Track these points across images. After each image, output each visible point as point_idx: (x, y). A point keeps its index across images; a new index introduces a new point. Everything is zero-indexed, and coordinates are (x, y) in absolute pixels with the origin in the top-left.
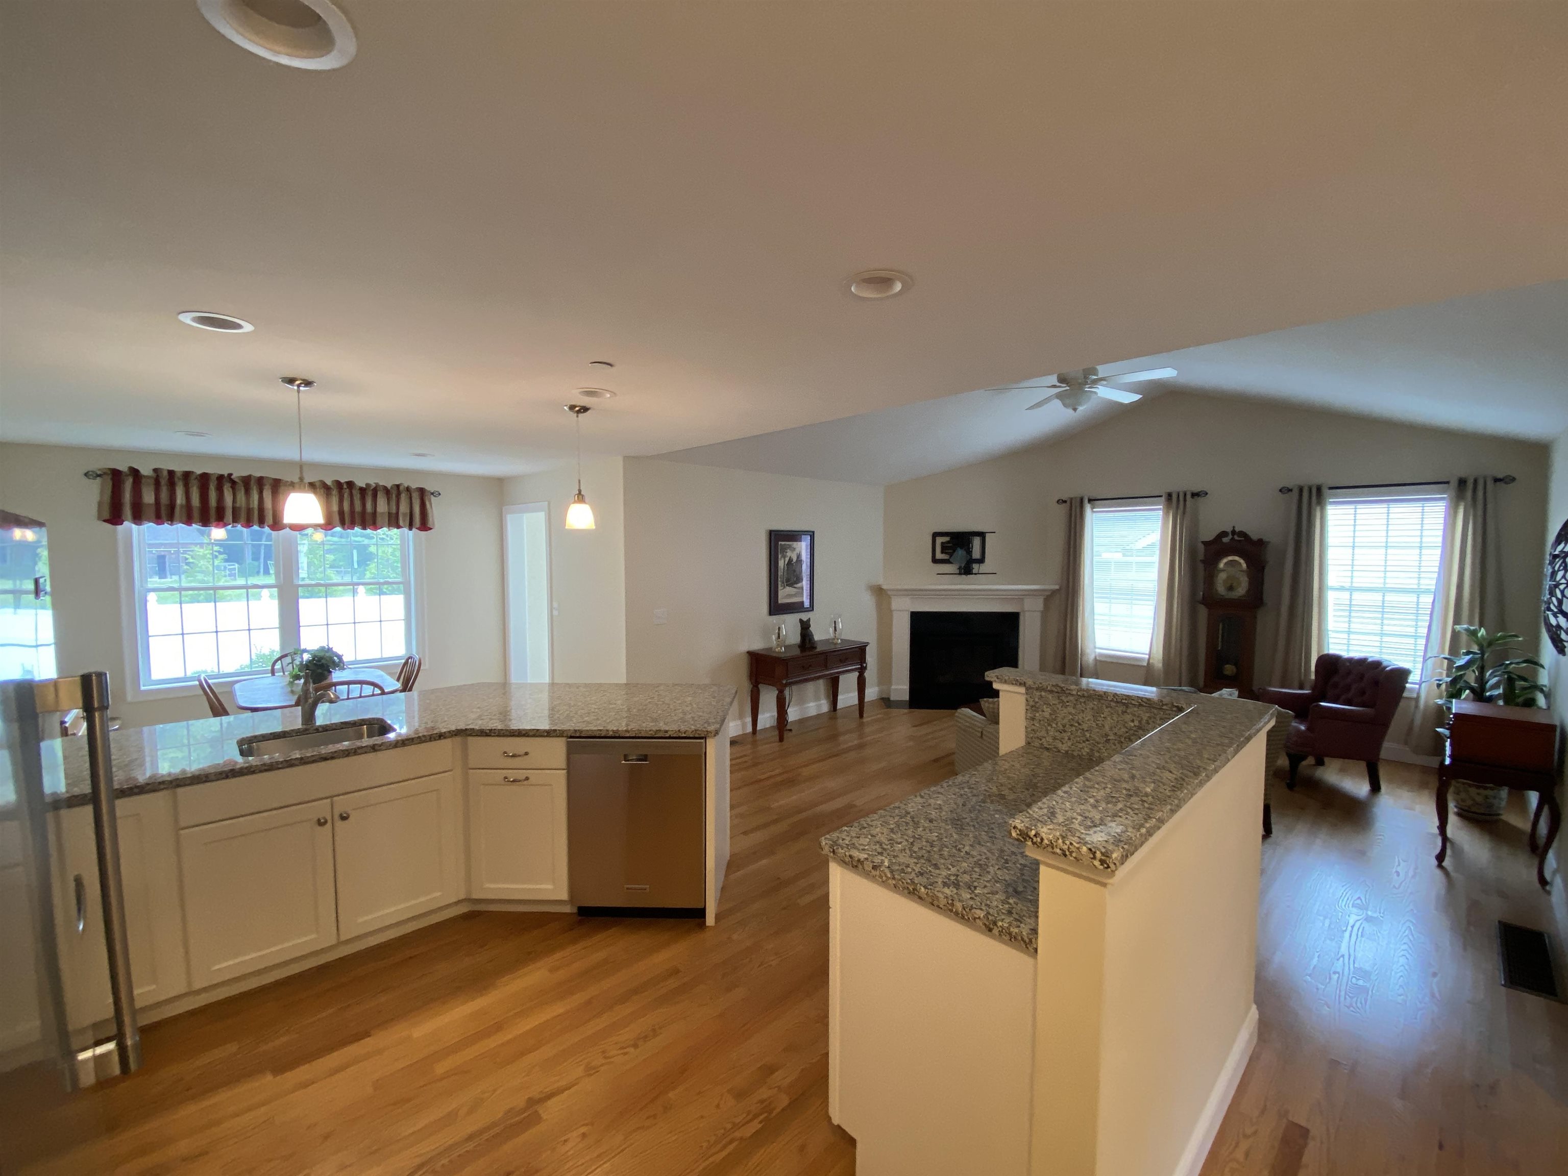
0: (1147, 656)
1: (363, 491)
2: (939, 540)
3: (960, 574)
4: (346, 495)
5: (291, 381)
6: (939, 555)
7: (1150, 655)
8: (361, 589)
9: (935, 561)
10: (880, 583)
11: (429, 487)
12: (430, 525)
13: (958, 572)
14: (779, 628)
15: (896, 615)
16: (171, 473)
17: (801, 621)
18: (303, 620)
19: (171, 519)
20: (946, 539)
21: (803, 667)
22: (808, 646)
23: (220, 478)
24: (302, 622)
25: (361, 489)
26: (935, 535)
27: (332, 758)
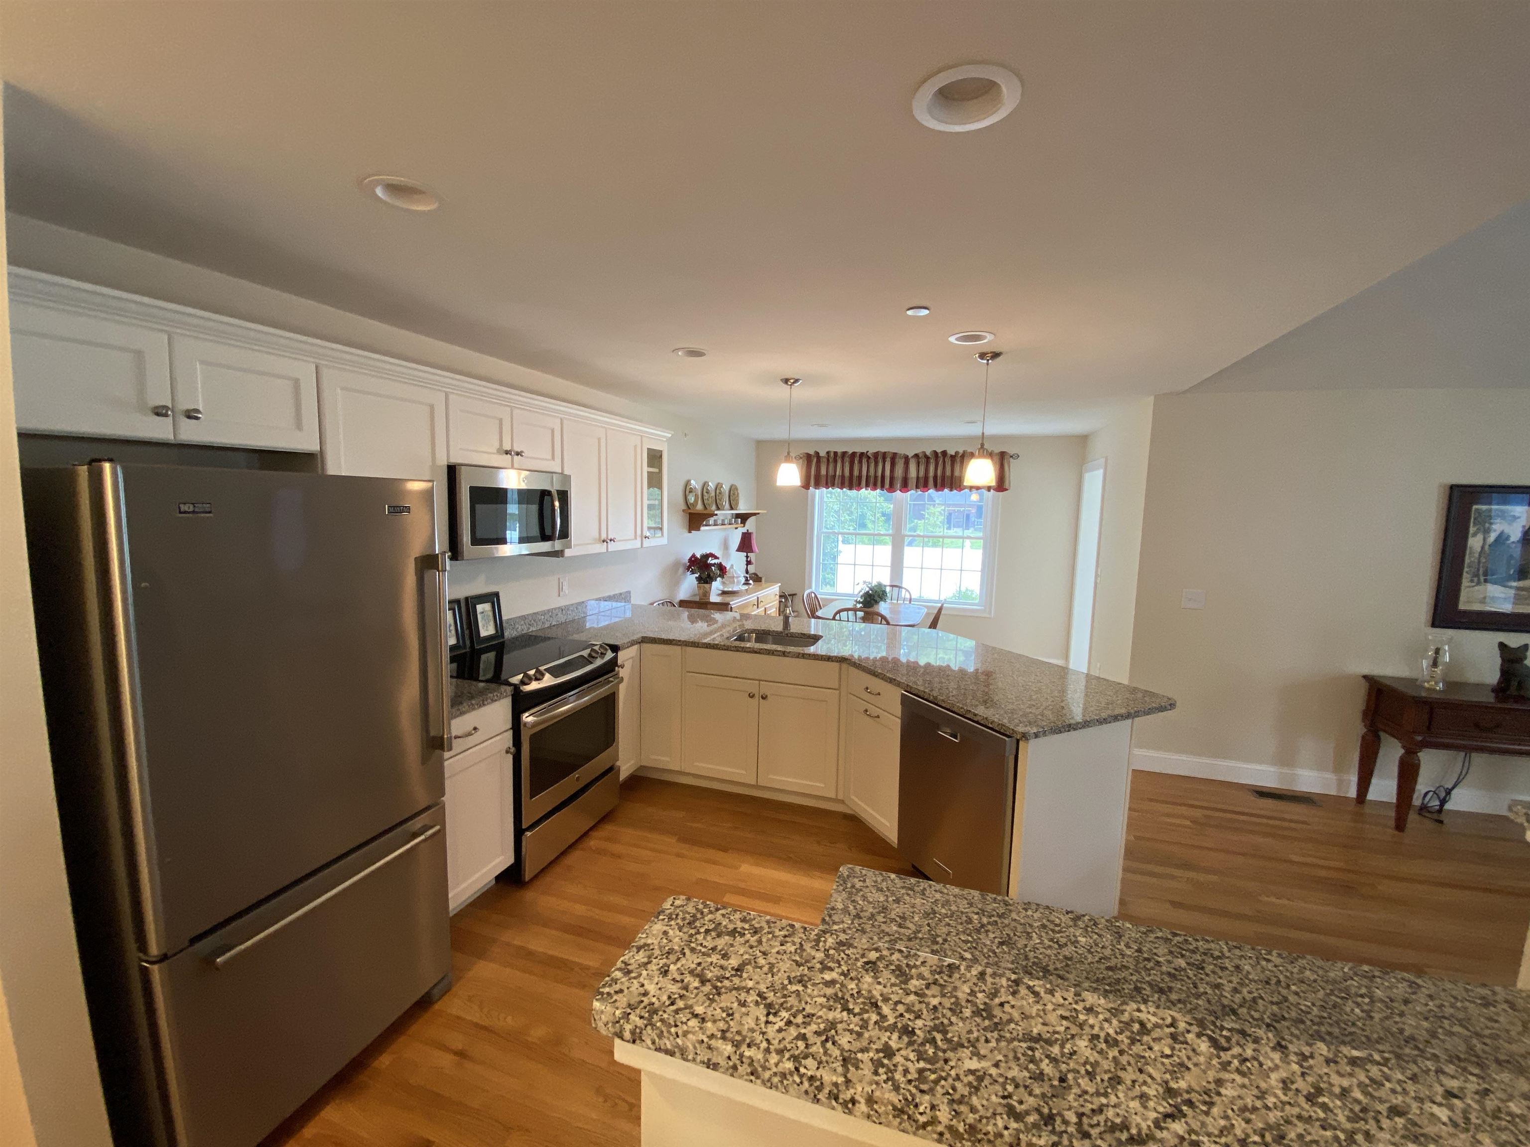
1: (953, 458)
4: (941, 462)
5: (786, 381)
8: (968, 543)
11: (1011, 450)
12: (1006, 486)
14: (1437, 651)
16: (835, 453)
17: (1502, 646)
18: (906, 563)
19: (833, 485)
21: (1477, 725)
22: (1513, 690)
23: (862, 454)
24: (905, 564)
25: (952, 456)
27: (759, 653)
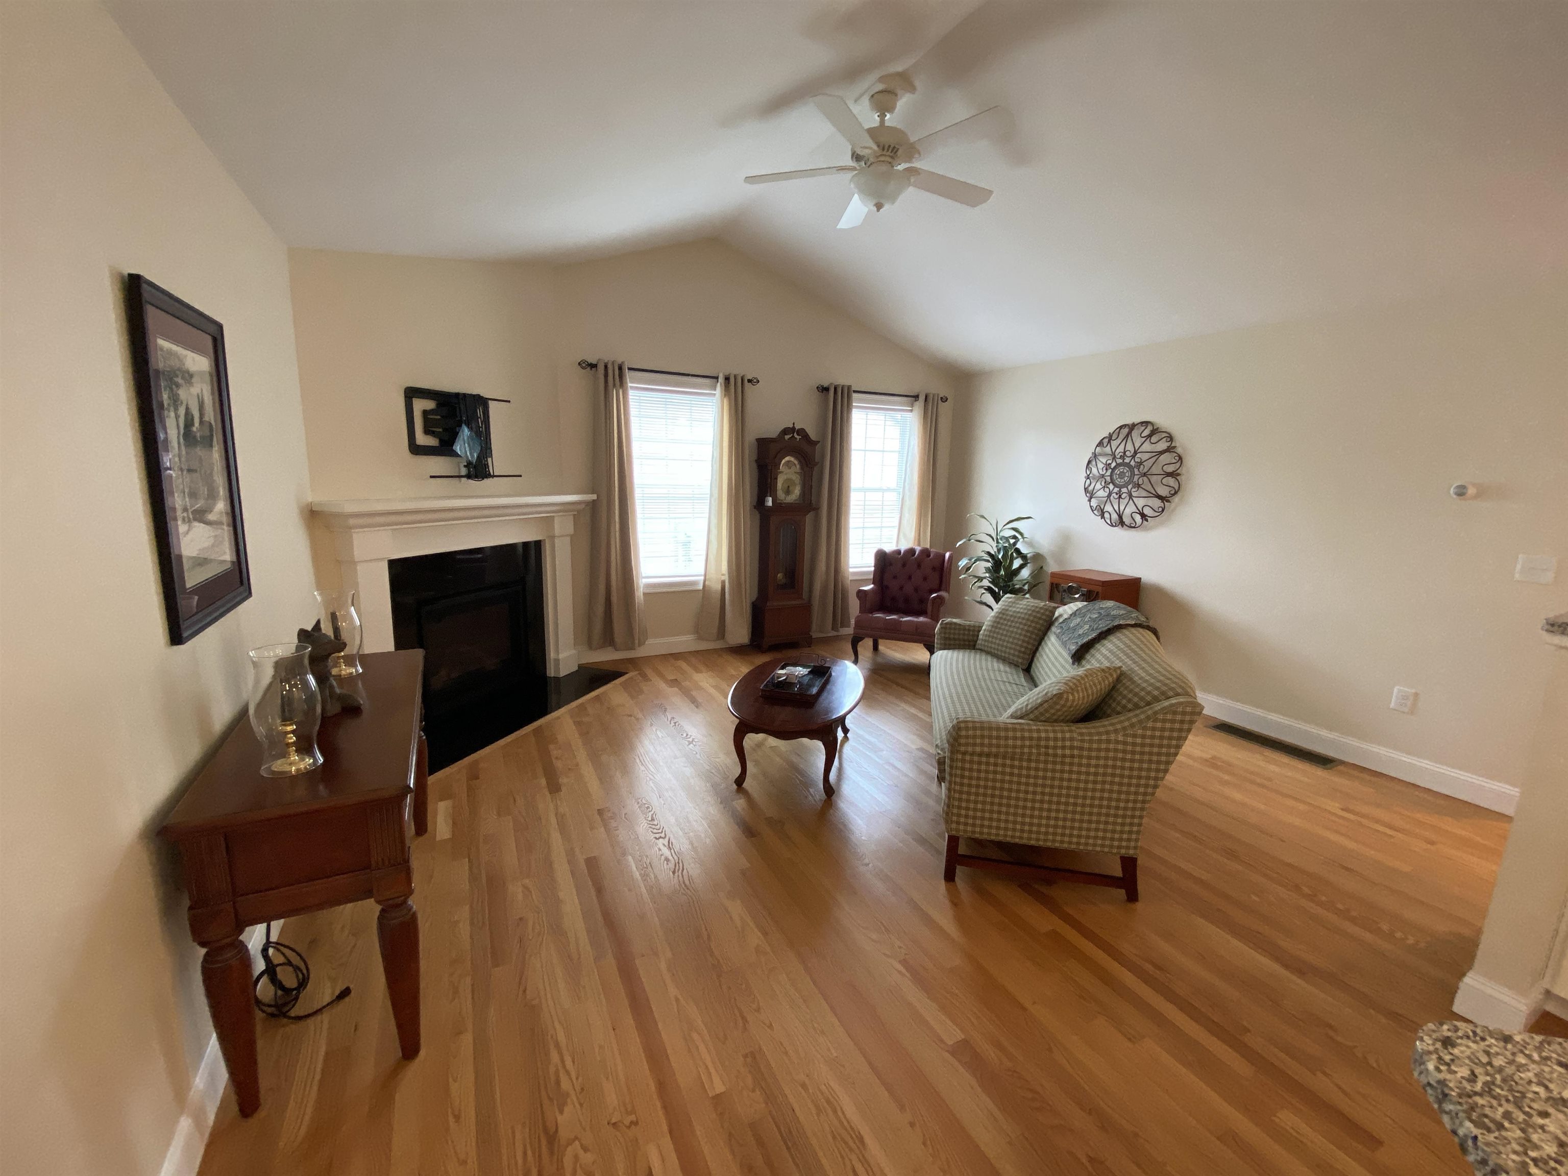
0: (702, 578)
2: (420, 406)
3: (469, 476)
6: (422, 439)
7: (705, 575)
9: (416, 449)
10: (310, 500)
13: (464, 471)
15: (361, 570)
20: (430, 405)
26: (412, 393)
